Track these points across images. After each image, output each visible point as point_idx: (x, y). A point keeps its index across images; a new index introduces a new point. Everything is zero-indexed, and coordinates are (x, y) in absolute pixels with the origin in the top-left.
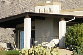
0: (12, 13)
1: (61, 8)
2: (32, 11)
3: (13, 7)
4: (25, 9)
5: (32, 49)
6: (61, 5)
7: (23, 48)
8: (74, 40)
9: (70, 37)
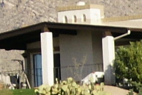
0: (17, 23)
1: (105, 14)
2: (52, 20)
3: (19, 13)
4: (41, 16)
5: (57, 86)
6: (103, 10)
7: (42, 84)
8: (131, 71)
9: (123, 64)
